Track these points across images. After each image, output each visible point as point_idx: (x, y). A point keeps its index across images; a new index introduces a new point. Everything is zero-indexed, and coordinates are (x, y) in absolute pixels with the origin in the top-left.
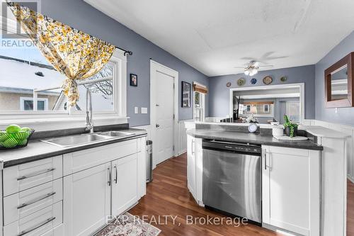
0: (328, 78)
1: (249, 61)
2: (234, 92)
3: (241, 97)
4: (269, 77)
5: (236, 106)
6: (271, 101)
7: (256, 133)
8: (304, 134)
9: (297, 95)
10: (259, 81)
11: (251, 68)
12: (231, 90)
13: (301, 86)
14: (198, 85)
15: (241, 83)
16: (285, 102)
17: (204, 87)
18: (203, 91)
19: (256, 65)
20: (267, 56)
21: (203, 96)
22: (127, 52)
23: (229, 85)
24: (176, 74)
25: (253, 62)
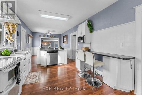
0: (63, 38)
4: (52, 36)
6: (51, 42)
7: (55, 49)
8: (63, 48)
9: (57, 41)
10: (49, 36)
11: (49, 33)
12: (41, 38)
13: (58, 39)
15: (44, 36)
16: (54, 42)
20: (53, 31)
23: (40, 36)
24: (26, 31)
25: (49, 31)
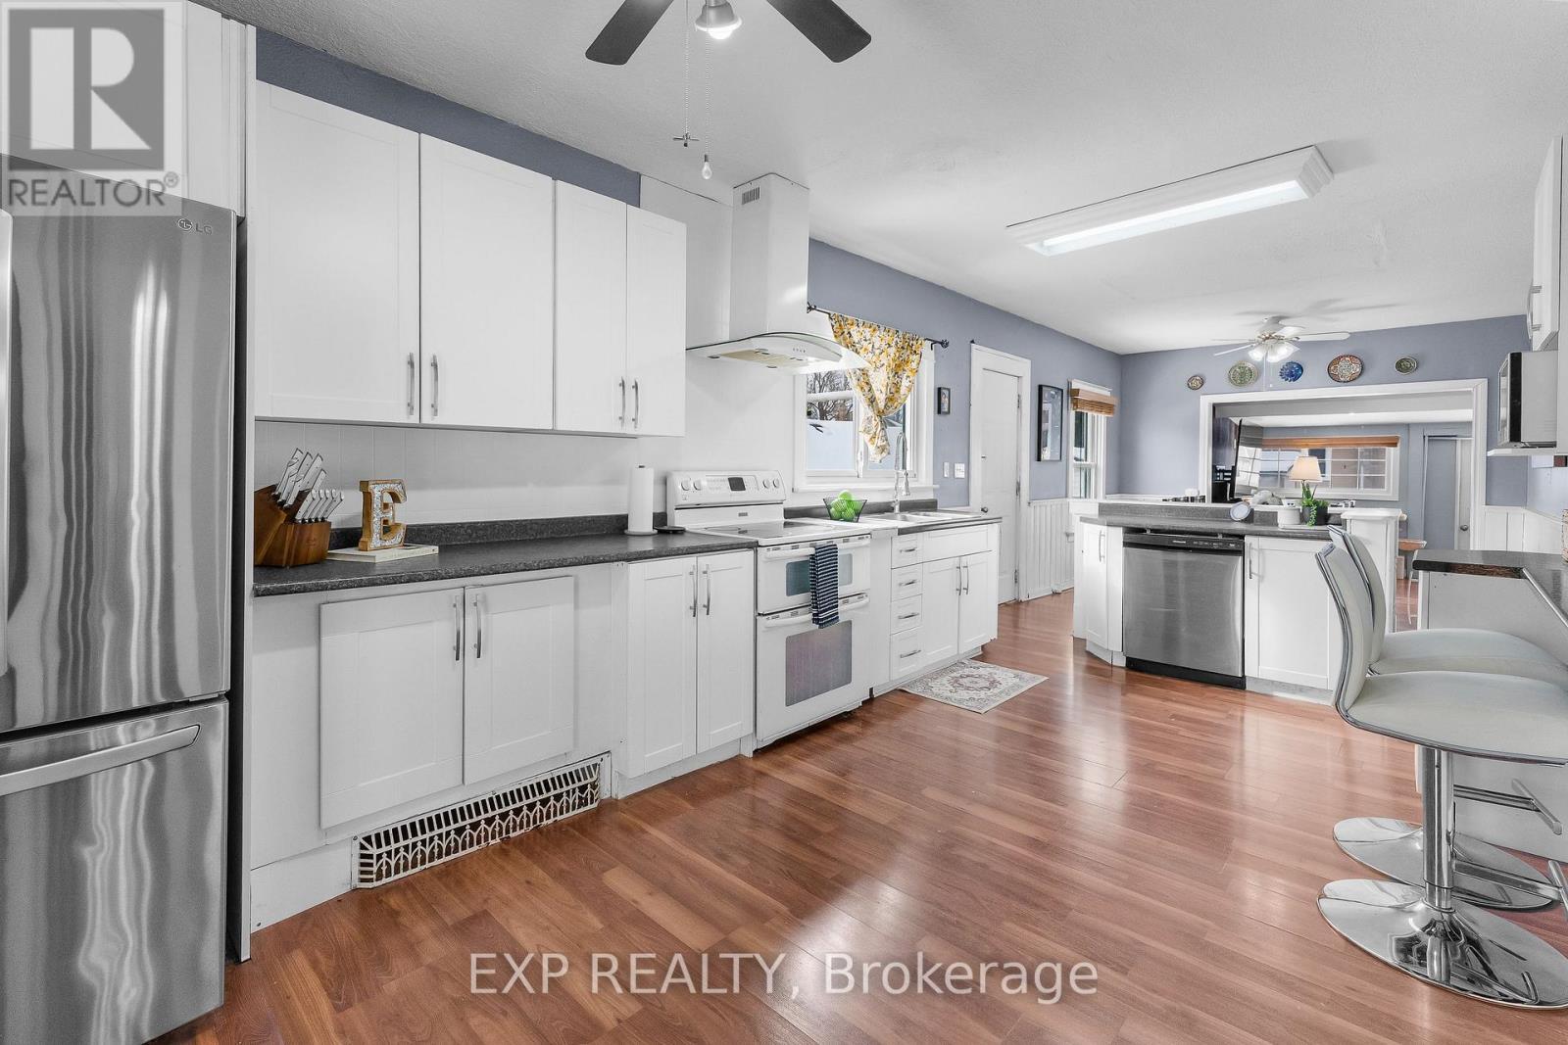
1: (1264, 319)
2: (1215, 407)
3: (1247, 421)
4: (1349, 359)
5: (1229, 454)
9: (1464, 415)
10: (1315, 370)
11: (1271, 339)
12: (1206, 402)
13: (1478, 387)
14: (1087, 389)
15: (1243, 378)
16: (1450, 439)
17: (1104, 393)
18: (1100, 406)
19: (1289, 331)
21: (1099, 424)
22: (935, 342)
23: (1197, 383)
24: (1023, 367)
25: (1275, 321)
